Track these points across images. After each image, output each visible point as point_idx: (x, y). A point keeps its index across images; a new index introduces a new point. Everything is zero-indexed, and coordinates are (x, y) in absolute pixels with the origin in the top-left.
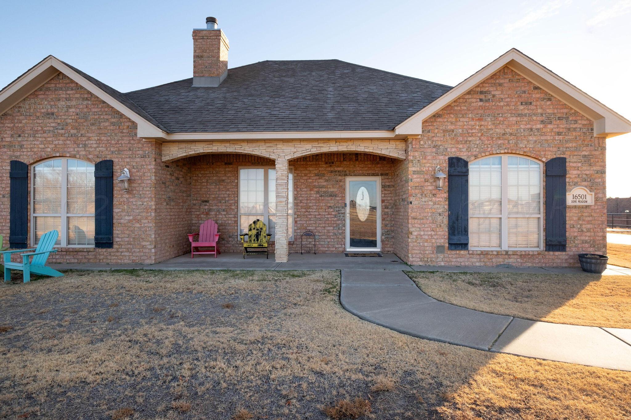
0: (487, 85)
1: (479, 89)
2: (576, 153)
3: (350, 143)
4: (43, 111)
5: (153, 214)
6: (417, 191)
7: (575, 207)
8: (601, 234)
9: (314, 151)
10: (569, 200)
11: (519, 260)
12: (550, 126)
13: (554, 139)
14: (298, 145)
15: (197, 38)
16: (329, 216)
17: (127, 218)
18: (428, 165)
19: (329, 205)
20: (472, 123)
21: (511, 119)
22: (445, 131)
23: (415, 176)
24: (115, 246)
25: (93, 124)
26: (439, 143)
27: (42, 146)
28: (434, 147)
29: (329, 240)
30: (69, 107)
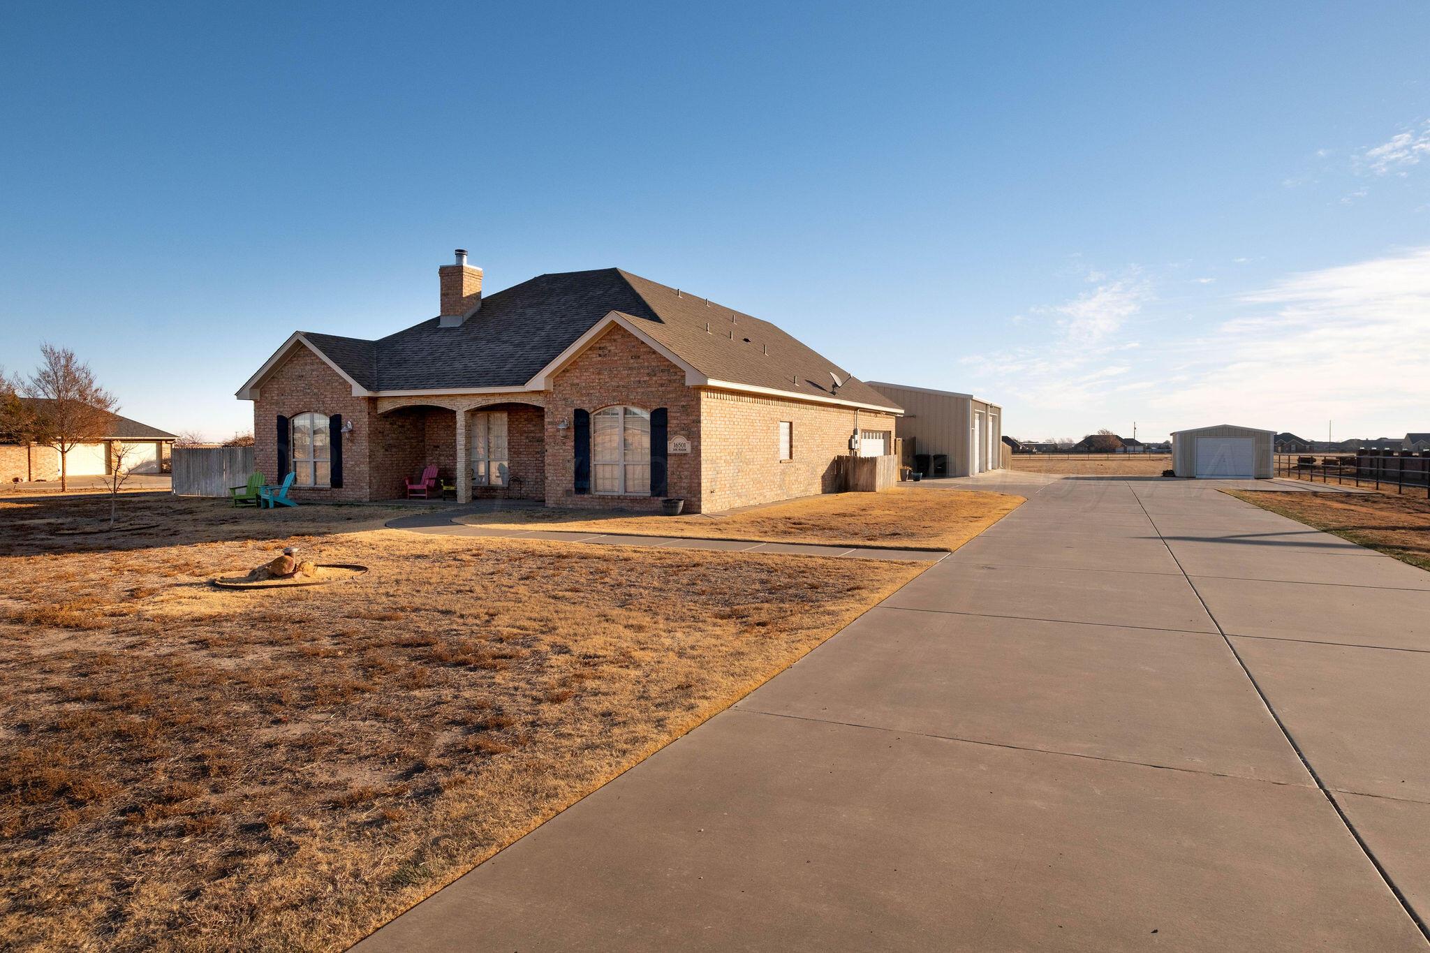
0: (604, 341)
1: (598, 345)
2: (676, 404)
3: (510, 396)
4: (296, 374)
5: (368, 460)
6: (551, 440)
7: (675, 455)
8: (697, 481)
9: (484, 403)
10: (671, 448)
11: (630, 504)
12: (654, 378)
13: (658, 391)
14: (472, 398)
15: (443, 275)
16: (537, 462)
17: (351, 463)
18: (559, 416)
19: (537, 450)
20: (593, 377)
21: (623, 372)
22: (572, 385)
23: (549, 427)
24: (344, 486)
25: (328, 384)
26: (568, 396)
27: (296, 403)
28: (564, 399)
29: (537, 486)
30: (313, 370)
